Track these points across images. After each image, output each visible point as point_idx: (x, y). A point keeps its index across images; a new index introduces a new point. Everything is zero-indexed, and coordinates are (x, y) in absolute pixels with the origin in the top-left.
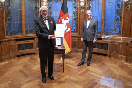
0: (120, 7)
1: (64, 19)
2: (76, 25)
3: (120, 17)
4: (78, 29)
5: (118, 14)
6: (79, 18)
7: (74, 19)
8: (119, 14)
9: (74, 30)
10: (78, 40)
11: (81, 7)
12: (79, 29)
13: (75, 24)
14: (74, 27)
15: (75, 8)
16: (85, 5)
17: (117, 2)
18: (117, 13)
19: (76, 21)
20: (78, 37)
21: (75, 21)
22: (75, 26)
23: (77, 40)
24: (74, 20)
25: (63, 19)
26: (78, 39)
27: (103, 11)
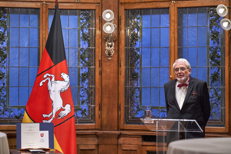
0: (218, 43)
1: (53, 79)
2: (89, 95)
3: (220, 72)
4: (97, 109)
5: (216, 61)
6: (101, 73)
7: (83, 75)
8: (218, 63)
9: (83, 113)
10: (98, 145)
11: (105, 38)
12: (100, 109)
13: (88, 92)
14: (83, 102)
15: (85, 38)
16: (118, 29)
17: (211, 28)
18: (212, 58)
19: (89, 84)
20: (97, 135)
21: (87, 81)
22: (85, 98)
23: (93, 147)
24: (83, 80)
25: (51, 78)
26: (96, 141)
27: (173, 52)
